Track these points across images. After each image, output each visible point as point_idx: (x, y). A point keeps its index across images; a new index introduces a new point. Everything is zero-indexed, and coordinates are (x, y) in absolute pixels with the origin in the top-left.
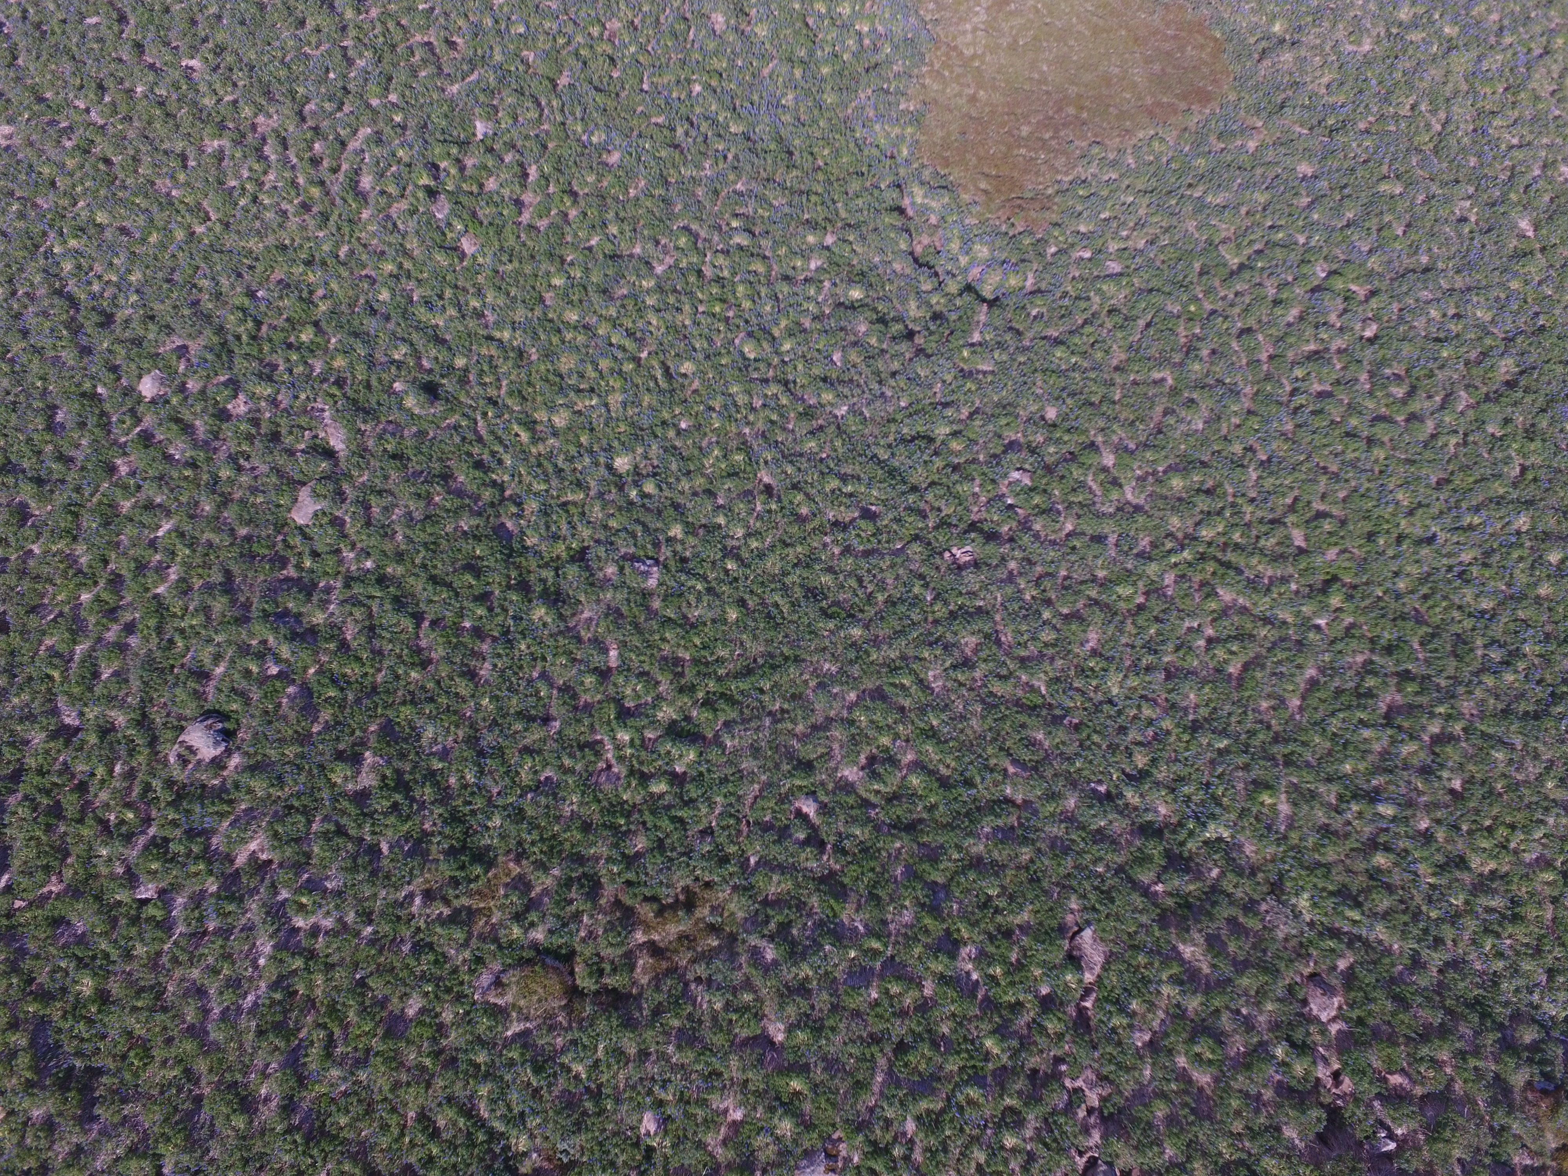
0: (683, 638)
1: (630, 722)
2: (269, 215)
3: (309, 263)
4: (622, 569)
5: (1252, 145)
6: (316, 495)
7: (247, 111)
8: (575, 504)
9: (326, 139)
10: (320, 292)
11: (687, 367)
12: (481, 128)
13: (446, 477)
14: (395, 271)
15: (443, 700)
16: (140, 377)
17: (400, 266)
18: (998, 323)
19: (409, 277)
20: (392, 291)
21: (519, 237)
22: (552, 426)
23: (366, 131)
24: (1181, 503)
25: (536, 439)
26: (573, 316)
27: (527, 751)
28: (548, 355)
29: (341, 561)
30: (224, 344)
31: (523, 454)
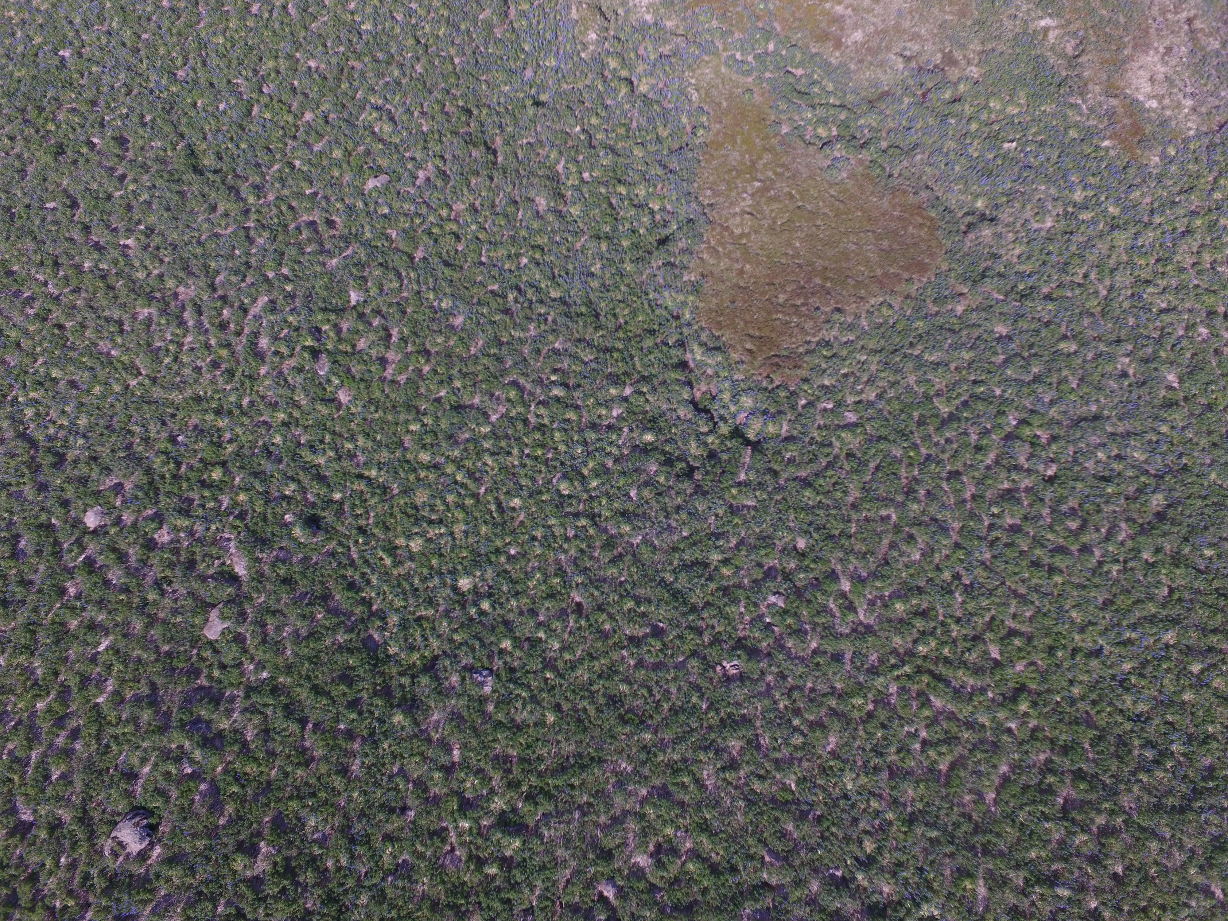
0: (511, 739)
1: (470, 813)
2: (187, 371)
3: (218, 412)
4: (463, 679)
5: (960, 309)
6: (223, 616)
7: (170, 283)
8: (427, 619)
9: (232, 306)
10: (227, 436)
11: (516, 502)
12: (354, 297)
13: (326, 597)
14: (286, 420)
15: (322, 795)
16: (85, 511)
17: (290, 415)
18: (759, 465)
19: (297, 425)
20: (284, 437)
21: (383, 391)
22: (410, 551)
23: (264, 300)
24: (902, 624)
25: (397, 563)
26: (425, 457)
27: (389, 838)
28: (406, 491)
29: (242, 674)
30: (151, 483)
31: (386, 574)
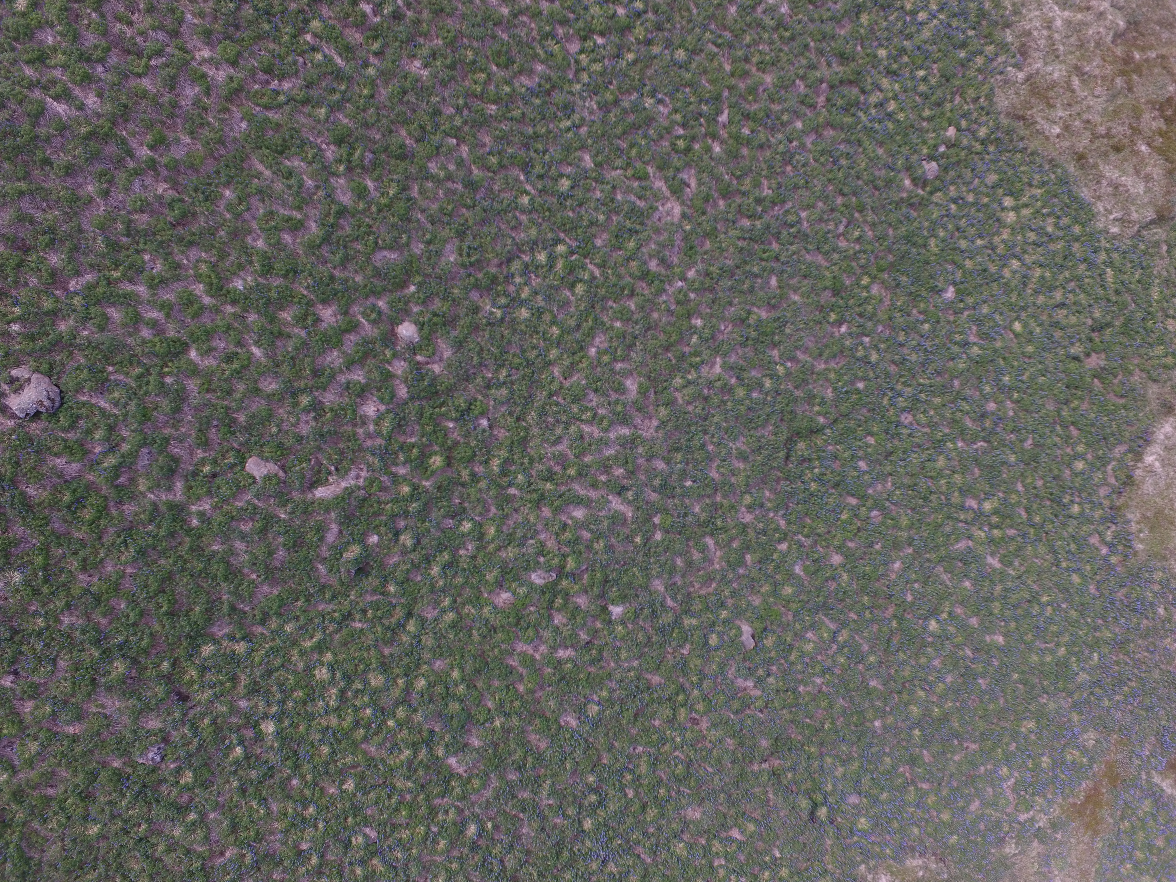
6: (268, 478)
10: (480, 471)
14: (486, 537)
16: (416, 323)
17: (491, 542)
19: (479, 548)
20: (468, 534)
23: (628, 513)
30: (437, 393)
31: (293, 642)
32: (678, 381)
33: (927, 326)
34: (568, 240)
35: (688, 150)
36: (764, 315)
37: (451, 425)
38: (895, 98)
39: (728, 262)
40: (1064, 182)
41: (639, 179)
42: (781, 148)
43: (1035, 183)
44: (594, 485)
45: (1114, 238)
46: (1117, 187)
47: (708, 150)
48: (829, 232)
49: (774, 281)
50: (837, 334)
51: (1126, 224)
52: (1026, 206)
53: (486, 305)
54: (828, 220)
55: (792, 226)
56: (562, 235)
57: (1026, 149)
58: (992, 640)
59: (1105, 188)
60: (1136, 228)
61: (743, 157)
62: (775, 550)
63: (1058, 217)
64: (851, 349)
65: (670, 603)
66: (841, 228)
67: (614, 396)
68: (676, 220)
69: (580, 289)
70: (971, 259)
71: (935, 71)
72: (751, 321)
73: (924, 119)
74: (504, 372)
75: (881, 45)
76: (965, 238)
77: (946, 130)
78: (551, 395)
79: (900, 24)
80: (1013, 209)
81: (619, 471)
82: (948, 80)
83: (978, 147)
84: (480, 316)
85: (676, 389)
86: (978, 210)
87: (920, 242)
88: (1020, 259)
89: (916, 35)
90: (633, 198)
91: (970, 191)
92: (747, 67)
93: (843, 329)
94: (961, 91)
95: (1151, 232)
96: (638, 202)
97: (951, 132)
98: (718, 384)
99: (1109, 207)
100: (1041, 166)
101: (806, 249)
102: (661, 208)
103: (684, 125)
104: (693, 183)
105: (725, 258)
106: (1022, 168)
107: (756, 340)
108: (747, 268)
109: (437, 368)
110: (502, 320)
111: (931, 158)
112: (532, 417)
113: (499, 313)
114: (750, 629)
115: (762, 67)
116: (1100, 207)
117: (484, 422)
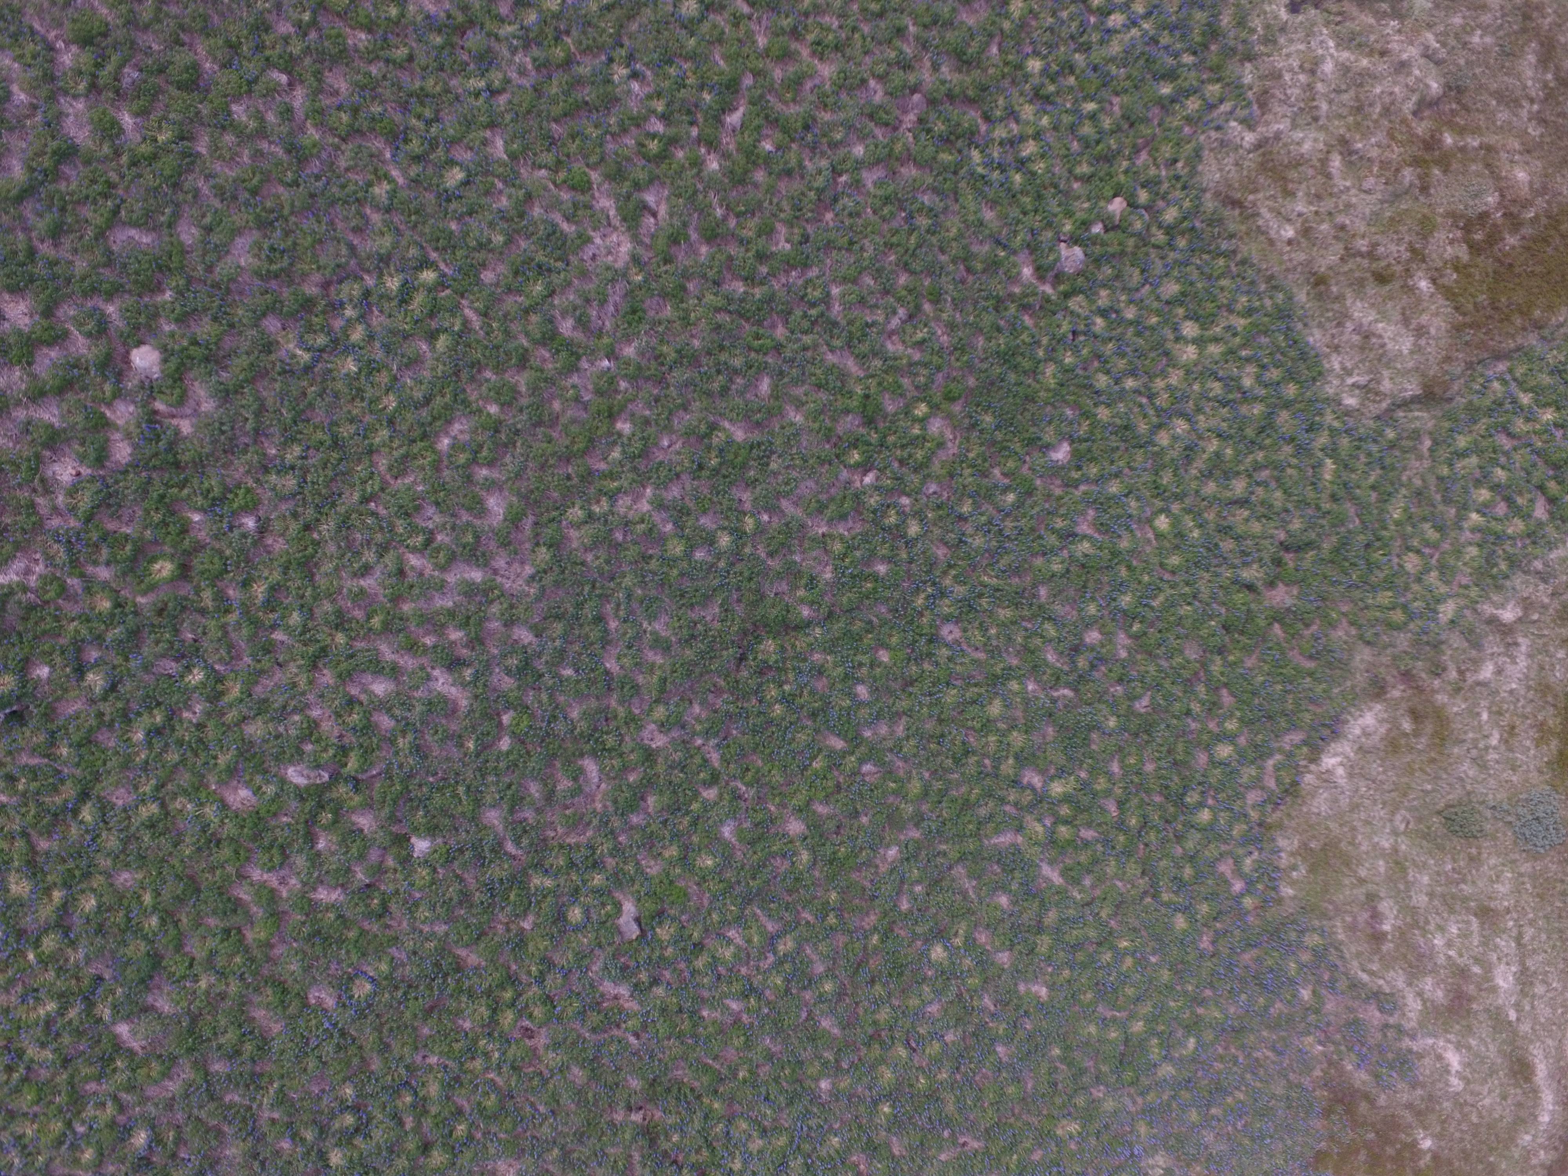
32: (576, 513)
33: (1011, 497)
34: (442, 266)
35: (663, 156)
36: (739, 435)
37: (196, 517)
38: (1037, 136)
39: (696, 343)
40: (1284, 314)
41: (573, 188)
42: (820, 182)
43: (1239, 307)
44: (412, 647)
45: (1347, 414)
46: (1367, 337)
47: (697, 164)
48: (874, 324)
49: (765, 386)
50: (858, 484)
51: (1371, 396)
52: (1216, 340)
53: (288, 342)
54: (876, 306)
55: (813, 305)
56: (434, 255)
57: (1234, 252)
58: (1028, 992)
59: (1349, 335)
60: (1384, 405)
61: (756, 185)
62: (696, 795)
63: (1264, 367)
64: (874, 512)
65: (510, 847)
66: (895, 322)
67: (465, 517)
68: (620, 265)
69: (442, 342)
70: (1108, 406)
71: (1116, 109)
72: (715, 441)
73: (1077, 179)
74: (297, 450)
75: (1036, 53)
76: (1108, 372)
77: (1109, 201)
78: (366, 500)
79: (1074, 25)
80: (1194, 341)
81: (455, 635)
82: (1132, 125)
83: (1160, 237)
84: (273, 357)
85: (572, 525)
86: (1139, 334)
87: (1026, 364)
88: (1189, 420)
89: (1095, 47)
90: (557, 218)
91: (1131, 301)
92: (794, 46)
93: (868, 479)
94: (1150, 144)
95: (1410, 415)
96: (565, 226)
97: (1117, 206)
98: (641, 528)
99: (1349, 365)
100: (1252, 283)
101: (828, 345)
102: (598, 241)
103: (665, 118)
104: (663, 210)
105: (692, 336)
106: (1224, 282)
107: (716, 471)
108: (723, 357)
109: (186, 427)
110: (308, 369)
111: (1074, 240)
112: (327, 528)
113: (305, 357)
114: (633, 909)
115: (820, 50)
116: (1335, 363)
117: (250, 523)
